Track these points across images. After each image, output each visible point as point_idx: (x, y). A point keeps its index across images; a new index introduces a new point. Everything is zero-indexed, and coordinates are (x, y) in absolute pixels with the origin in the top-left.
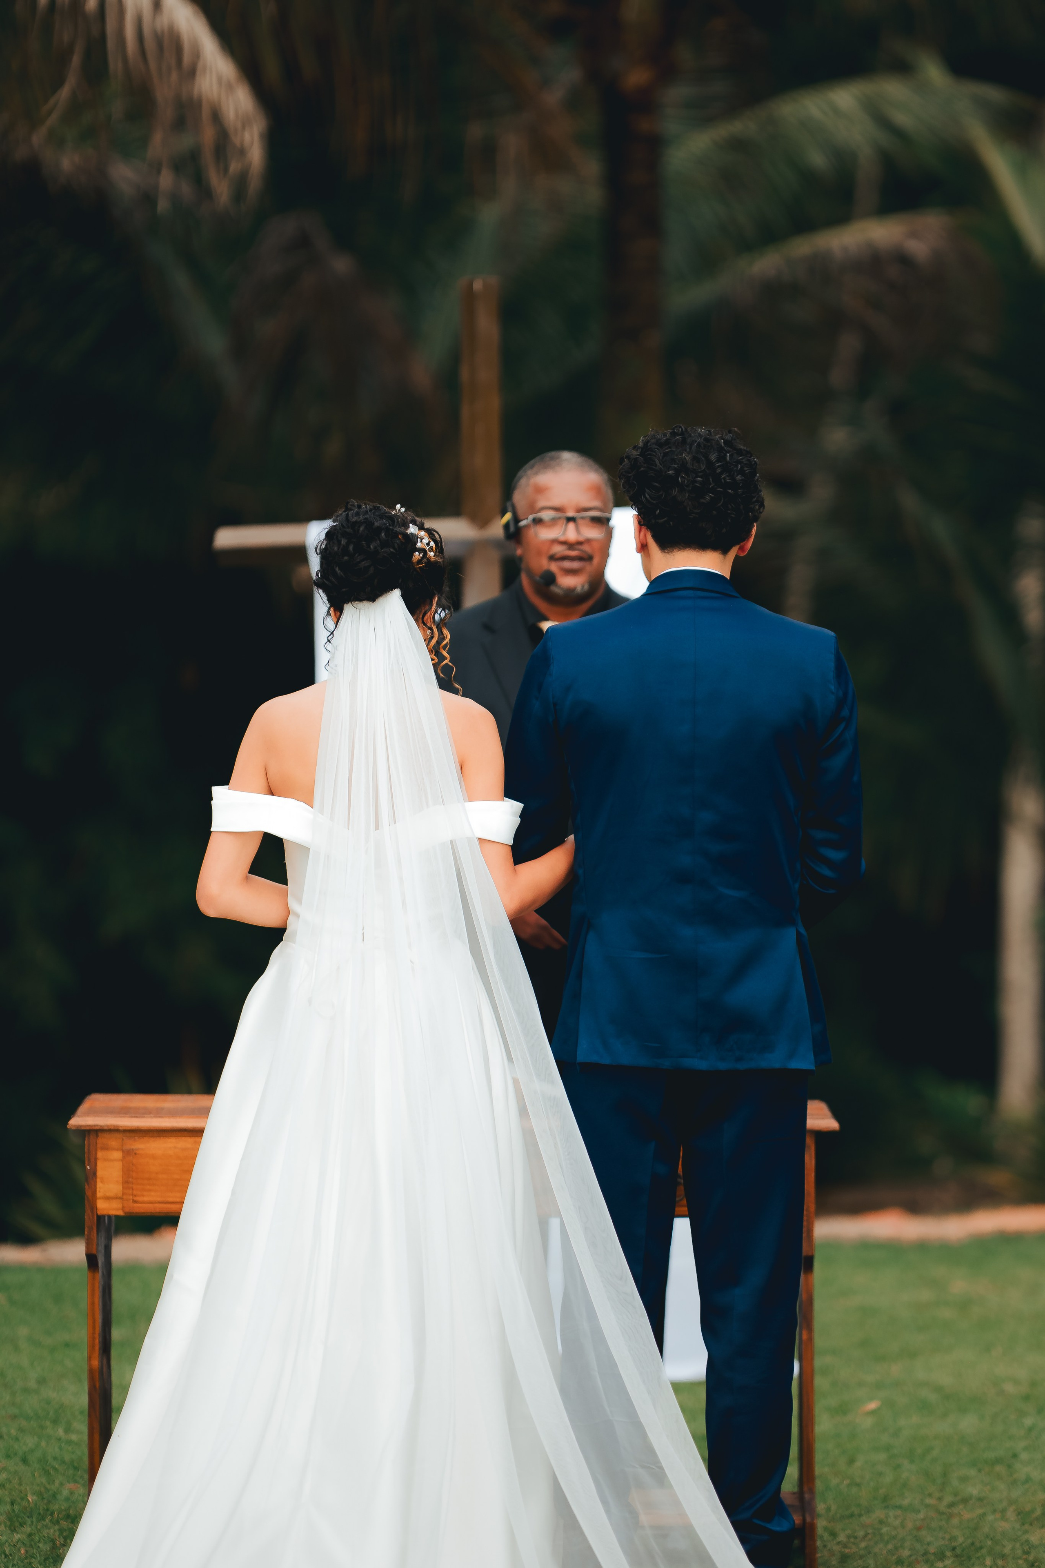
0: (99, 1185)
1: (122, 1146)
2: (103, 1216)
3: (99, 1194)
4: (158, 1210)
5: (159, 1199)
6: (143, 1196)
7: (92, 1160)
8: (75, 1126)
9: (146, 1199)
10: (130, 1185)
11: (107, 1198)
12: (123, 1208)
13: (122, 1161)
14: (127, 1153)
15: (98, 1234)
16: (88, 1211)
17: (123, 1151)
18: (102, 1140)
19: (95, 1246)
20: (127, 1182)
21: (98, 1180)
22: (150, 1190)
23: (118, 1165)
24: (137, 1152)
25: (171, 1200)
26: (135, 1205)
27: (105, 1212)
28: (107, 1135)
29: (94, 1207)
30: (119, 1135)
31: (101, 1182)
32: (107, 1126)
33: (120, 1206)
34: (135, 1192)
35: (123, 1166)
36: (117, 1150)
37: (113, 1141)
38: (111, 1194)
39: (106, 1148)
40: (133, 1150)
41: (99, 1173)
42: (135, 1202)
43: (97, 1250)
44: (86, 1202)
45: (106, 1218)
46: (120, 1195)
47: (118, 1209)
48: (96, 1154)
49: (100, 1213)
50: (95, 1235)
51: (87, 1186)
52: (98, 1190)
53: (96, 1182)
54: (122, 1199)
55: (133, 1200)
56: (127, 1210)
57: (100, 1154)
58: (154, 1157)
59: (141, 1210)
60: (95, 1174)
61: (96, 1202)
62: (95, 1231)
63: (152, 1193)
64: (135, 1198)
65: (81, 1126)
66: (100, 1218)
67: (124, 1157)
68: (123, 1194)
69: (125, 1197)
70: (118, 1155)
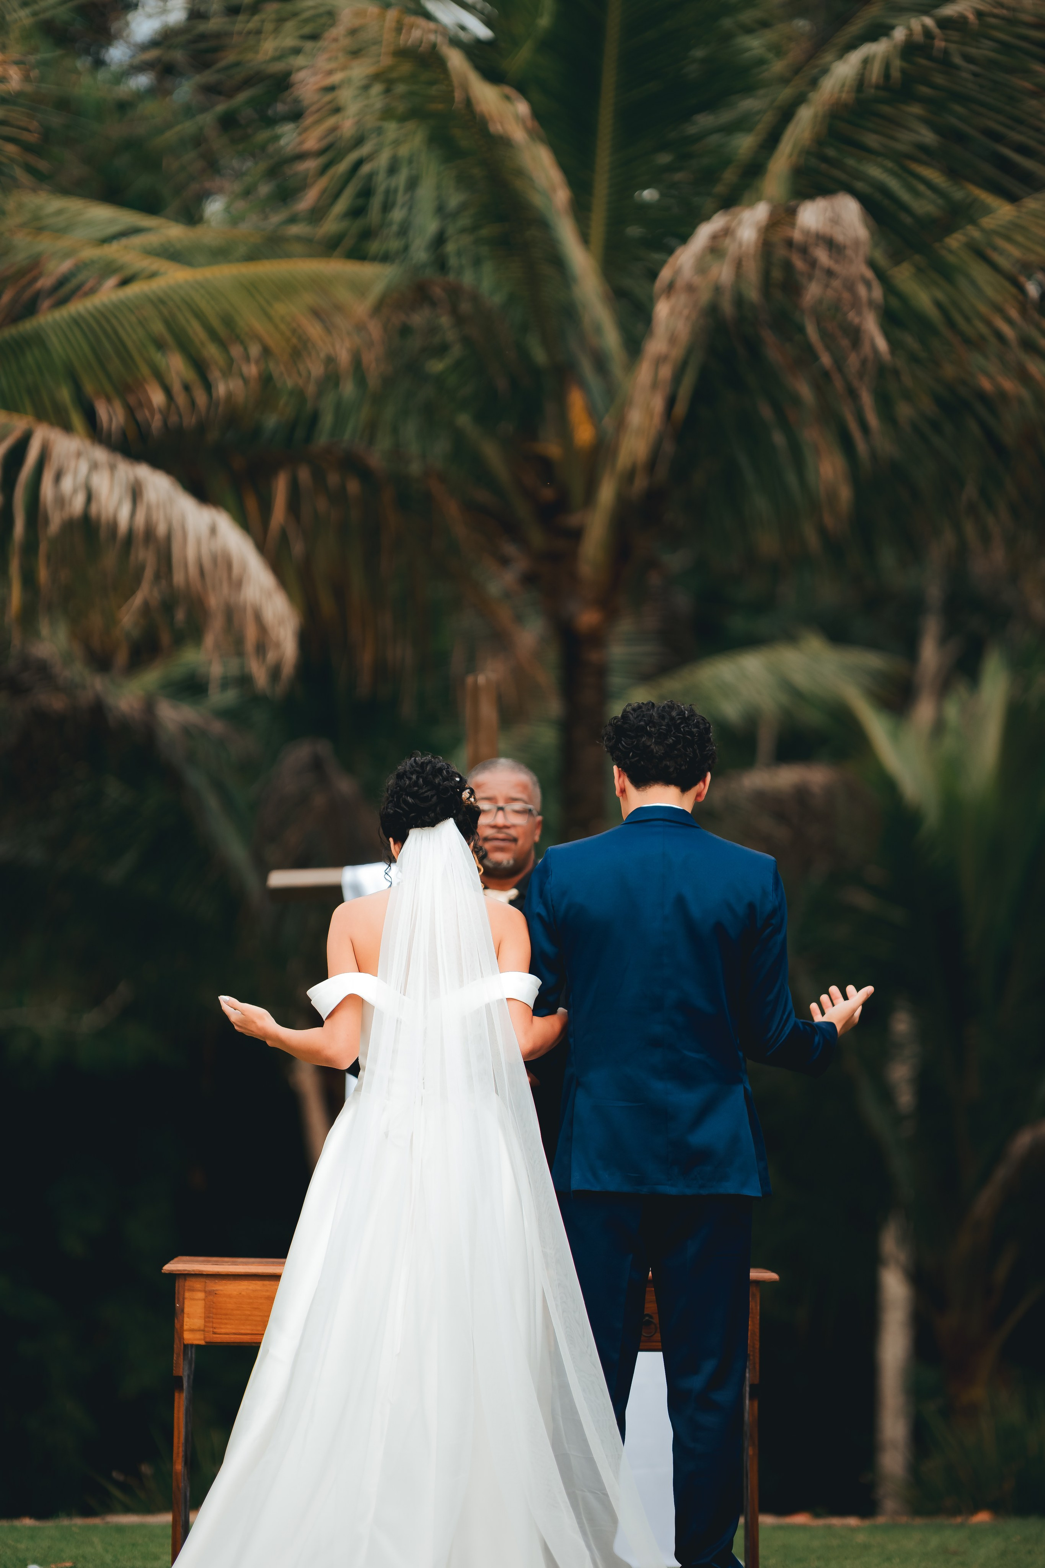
0: (186, 1319)
1: (205, 1288)
2: (188, 1345)
3: (185, 1327)
4: (232, 1340)
5: (234, 1331)
6: (221, 1328)
7: (181, 1299)
8: (168, 1270)
9: (223, 1331)
10: (211, 1320)
11: (192, 1330)
12: (205, 1337)
13: (204, 1300)
14: (208, 1293)
15: (183, 1362)
16: (176, 1341)
17: (205, 1292)
18: (189, 1283)
19: (181, 1370)
20: (209, 1317)
21: (185, 1316)
22: (226, 1324)
23: (201, 1304)
24: (217, 1292)
25: (243, 1331)
26: (214, 1336)
27: (190, 1342)
28: (194, 1280)
29: (181, 1338)
30: (203, 1280)
31: (188, 1317)
32: (194, 1271)
33: (202, 1337)
34: (215, 1325)
35: (205, 1303)
36: (200, 1291)
37: (198, 1284)
38: (195, 1327)
39: (192, 1290)
40: (214, 1290)
41: (186, 1310)
42: (214, 1333)
43: (183, 1374)
44: (175, 1333)
45: (189, 1346)
46: (202, 1328)
47: (200, 1340)
48: (184, 1295)
49: (186, 1342)
50: (182, 1360)
51: (176, 1321)
52: (185, 1324)
53: (183, 1318)
54: (204, 1331)
55: (213, 1331)
56: (208, 1340)
57: (187, 1294)
58: (230, 1296)
59: (219, 1340)
60: (183, 1311)
61: (183, 1333)
62: (182, 1357)
63: (229, 1326)
64: (215, 1330)
65: (173, 1271)
66: (186, 1347)
67: (206, 1297)
68: (205, 1326)
69: (206, 1329)
70: (201, 1295)
